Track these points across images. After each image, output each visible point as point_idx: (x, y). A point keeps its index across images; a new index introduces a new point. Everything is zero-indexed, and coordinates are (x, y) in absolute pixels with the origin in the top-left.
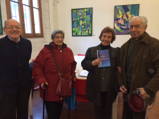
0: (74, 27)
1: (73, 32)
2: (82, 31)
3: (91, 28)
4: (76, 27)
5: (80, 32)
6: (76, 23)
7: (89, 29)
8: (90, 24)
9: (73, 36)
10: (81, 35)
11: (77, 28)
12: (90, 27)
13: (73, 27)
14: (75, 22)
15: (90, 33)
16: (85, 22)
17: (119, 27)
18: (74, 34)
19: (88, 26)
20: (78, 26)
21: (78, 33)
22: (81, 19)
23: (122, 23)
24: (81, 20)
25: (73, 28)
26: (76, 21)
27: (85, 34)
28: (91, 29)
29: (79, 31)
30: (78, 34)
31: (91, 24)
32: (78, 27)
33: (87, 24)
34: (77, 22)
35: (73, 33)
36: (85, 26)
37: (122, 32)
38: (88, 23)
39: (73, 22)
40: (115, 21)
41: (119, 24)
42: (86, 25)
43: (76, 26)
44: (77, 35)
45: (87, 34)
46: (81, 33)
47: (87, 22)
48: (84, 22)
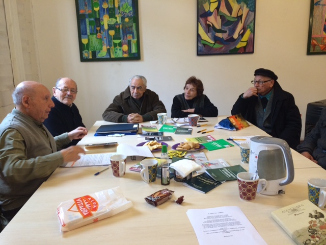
0: (86, 34)
1: (82, 47)
2: (110, 46)
3: (136, 37)
4: (91, 34)
5: (105, 48)
6: (90, 22)
7: (131, 39)
8: (132, 27)
9: (83, 59)
10: (109, 57)
11: (94, 38)
12: (132, 33)
13: (81, 33)
14: (87, 20)
15: (134, 50)
16: (119, 20)
17: (209, 34)
18: (88, 54)
19: (127, 31)
20: (97, 31)
21: (97, 51)
22: (104, 9)
23: (218, 26)
24: (104, 14)
25: (82, 36)
26: (90, 16)
27: (120, 54)
28: (136, 40)
29: (102, 45)
30: (99, 56)
31: (134, 24)
32: (97, 33)
33: (122, 24)
34: (92, 19)
35: (84, 52)
36: (120, 32)
37: (216, 49)
38: (128, 23)
39: (80, 19)
40: (201, 19)
41: (209, 28)
42: (122, 28)
43: (91, 30)
44: (95, 59)
45: (126, 55)
46: (109, 50)
47: (123, 18)
48: (116, 18)
